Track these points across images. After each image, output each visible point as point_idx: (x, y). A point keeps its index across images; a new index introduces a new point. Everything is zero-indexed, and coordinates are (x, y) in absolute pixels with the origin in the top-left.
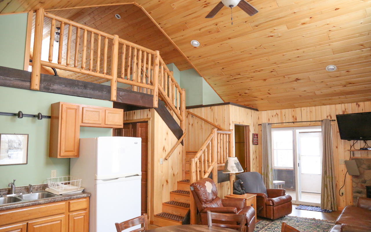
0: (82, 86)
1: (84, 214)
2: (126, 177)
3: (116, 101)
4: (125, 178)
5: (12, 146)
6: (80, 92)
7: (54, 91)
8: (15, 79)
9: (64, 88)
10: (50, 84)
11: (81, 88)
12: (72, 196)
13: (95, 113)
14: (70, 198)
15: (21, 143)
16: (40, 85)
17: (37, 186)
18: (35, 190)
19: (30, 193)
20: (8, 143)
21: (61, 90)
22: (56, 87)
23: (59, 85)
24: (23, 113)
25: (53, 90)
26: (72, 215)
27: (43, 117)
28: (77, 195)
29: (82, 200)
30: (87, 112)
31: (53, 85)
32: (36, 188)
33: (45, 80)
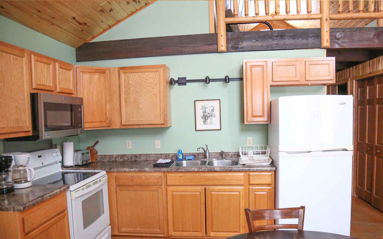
0: (277, 36)
1: (267, 191)
2: (324, 151)
3: (330, 47)
4: (322, 152)
5: (206, 112)
6: (276, 44)
7: (243, 50)
8: (203, 45)
9: (255, 44)
10: (239, 42)
11: (277, 39)
12: (251, 167)
13: (290, 67)
14: (249, 169)
15: (214, 109)
16: (227, 46)
17: (231, 153)
18: (230, 157)
19: (223, 160)
20: (202, 108)
21: (252, 46)
22: (245, 44)
23: (248, 41)
24: (210, 78)
25: (242, 48)
26: (252, 189)
27: (230, 80)
28: (258, 167)
29: (264, 174)
30: (278, 67)
31: (241, 42)
32: (230, 155)
33: (232, 39)
